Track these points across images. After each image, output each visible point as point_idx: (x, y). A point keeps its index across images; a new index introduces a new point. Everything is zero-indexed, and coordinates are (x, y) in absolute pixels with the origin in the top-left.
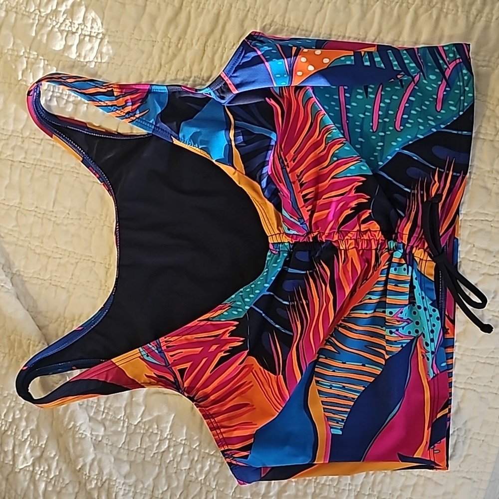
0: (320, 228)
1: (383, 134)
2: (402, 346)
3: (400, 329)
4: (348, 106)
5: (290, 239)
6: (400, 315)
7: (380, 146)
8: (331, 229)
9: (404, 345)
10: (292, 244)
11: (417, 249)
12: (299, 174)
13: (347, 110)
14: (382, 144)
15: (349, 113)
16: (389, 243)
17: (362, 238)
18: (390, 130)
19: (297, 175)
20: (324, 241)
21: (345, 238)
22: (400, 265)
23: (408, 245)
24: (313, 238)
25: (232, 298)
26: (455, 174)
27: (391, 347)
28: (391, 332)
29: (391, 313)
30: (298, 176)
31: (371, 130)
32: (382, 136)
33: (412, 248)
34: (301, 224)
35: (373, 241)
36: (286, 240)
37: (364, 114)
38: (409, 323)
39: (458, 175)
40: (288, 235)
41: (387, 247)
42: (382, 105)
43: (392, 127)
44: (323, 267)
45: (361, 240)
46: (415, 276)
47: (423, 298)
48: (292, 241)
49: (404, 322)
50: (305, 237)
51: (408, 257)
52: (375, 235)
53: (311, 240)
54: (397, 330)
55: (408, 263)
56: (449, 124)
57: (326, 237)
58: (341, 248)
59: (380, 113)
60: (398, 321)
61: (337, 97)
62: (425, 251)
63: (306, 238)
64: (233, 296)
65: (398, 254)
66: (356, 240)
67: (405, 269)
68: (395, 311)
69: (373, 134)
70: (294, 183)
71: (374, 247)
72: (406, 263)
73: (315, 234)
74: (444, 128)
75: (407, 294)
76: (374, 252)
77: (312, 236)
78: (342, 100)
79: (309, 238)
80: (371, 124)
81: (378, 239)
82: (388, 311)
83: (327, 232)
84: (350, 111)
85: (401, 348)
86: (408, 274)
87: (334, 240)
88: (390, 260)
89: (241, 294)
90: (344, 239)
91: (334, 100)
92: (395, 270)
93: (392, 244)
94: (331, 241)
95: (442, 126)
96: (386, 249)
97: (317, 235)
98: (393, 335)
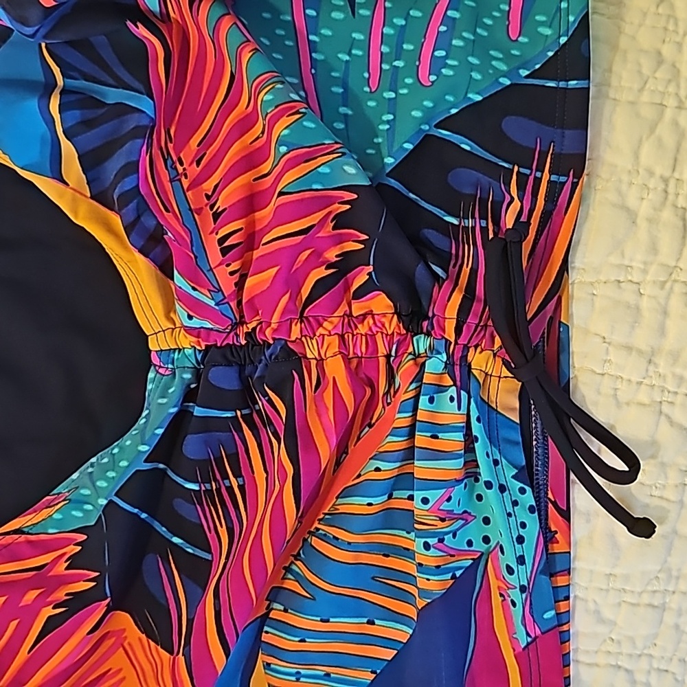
0: (260, 312)
1: (392, 95)
2: (454, 577)
3: (446, 537)
4: (312, 37)
5: (194, 339)
6: (445, 506)
7: (388, 122)
8: (283, 314)
9: (458, 573)
10: (200, 351)
11: (479, 350)
12: (210, 194)
13: (312, 47)
14: (391, 117)
15: (315, 52)
16: (415, 339)
17: (355, 333)
18: (406, 86)
19: (206, 195)
20: (271, 342)
21: (318, 334)
22: (441, 388)
23: (456, 343)
24: (248, 335)
25: (73, 481)
26: (554, 178)
27: (428, 580)
28: (427, 546)
29: (425, 501)
30: (208, 197)
31: (367, 89)
32: (390, 99)
33: (466, 348)
34: (217, 304)
35: (379, 337)
36: (186, 341)
37: (350, 54)
38: (467, 522)
39: (563, 179)
40: (189, 331)
41: (411, 349)
42: (387, 30)
43: (411, 77)
44: (270, 401)
45: (353, 335)
46: (474, 414)
47: (496, 463)
48: (200, 345)
49: (458, 519)
50: (229, 333)
51: (457, 368)
52: (383, 325)
53: (243, 342)
54: (441, 541)
55: (458, 383)
56: (537, 66)
57: (275, 331)
58: (309, 355)
59: (385, 49)
60: (443, 520)
61: (289, 18)
62: (495, 355)
63: (232, 334)
64: (75, 476)
65: (435, 365)
66: (342, 337)
67: (452, 399)
68: (434, 495)
69: (372, 95)
70: (199, 211)
71: (382, 350)
72: (455, 384)
73: (251, 326)
74: (527, 77)
75: (459, 457)
76: (382, 361)
77: (245, 330)
78: (301, 24)
79: (238, 336)
80: (366, 75)
81: (390, 333)
82: (418, 495)
83: (275, 319)
84: (319, 47)
85: (452, 581)
86: (459, 408)
87: (293, 338)
88: (419, 377)
89: (90, 470)
90: (315, 335)
91: (283, 25)
92: (431, 400)
93: (422, 343)
94: (286, 341)
95: (524, 73)
96: (410, 354)
97: (254, 329)
98: (432, 552)
